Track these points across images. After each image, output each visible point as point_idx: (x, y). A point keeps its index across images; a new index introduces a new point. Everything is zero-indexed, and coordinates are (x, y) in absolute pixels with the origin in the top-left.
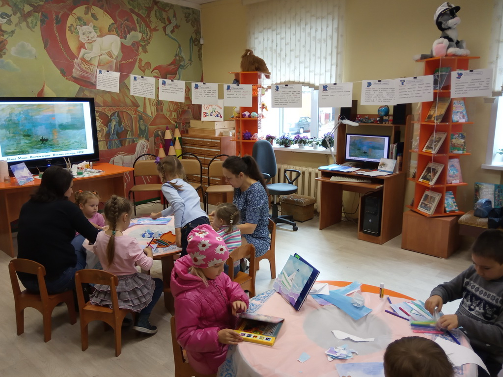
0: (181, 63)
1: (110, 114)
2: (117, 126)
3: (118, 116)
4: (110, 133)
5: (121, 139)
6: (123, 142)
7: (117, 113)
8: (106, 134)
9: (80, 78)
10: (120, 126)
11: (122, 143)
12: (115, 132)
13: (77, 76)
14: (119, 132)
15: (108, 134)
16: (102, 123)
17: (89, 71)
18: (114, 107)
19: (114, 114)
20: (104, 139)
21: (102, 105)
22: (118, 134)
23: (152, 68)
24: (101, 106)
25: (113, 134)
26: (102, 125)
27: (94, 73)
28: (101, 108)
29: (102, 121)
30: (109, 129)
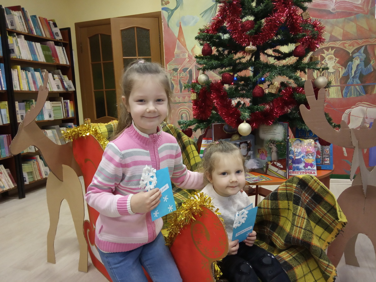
1: (352, 50)
3: (366, 51)
5: (366, 84)
6: (370, 88)
8: (343, 77)
10: (366, 66)
11: (366, 90)
12: (358, 75)
14: (364, 74)
15: (346, 77)
16: (338, 63)
18: (361, 39)
19: (358, 50)
21: (341, 38)
22: (361, 77)
25: (353, 77)
26: (338, 65)
28: (338, 42)
29: (338, 59)
30: (348, 70)
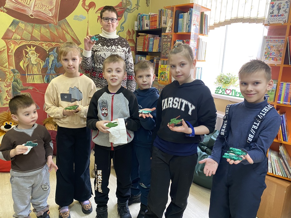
0: (128, 7)
1: (48, 49)
2: (56, 62)
4: (47, 67)
7: (56, 49)
8: (43, 68)
9: (14, 10)
10: (58, 61)
12: (54, 67)
13: (11, 8)
14: (58, 67)
16: (39, 57)
17: (25, 4)
18: (54, 42)
19: (52, 50)
20: (41, 73)
21: (40, 40)
22: (56, 69)
23: (97, 8)
24: (38, 41)
25: (50, 69)
26: (39, 59)
27: (31, 7)
28: (38, 42)
29: (38, 55)
30: (47, 64)
